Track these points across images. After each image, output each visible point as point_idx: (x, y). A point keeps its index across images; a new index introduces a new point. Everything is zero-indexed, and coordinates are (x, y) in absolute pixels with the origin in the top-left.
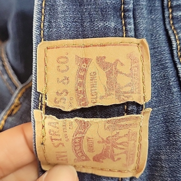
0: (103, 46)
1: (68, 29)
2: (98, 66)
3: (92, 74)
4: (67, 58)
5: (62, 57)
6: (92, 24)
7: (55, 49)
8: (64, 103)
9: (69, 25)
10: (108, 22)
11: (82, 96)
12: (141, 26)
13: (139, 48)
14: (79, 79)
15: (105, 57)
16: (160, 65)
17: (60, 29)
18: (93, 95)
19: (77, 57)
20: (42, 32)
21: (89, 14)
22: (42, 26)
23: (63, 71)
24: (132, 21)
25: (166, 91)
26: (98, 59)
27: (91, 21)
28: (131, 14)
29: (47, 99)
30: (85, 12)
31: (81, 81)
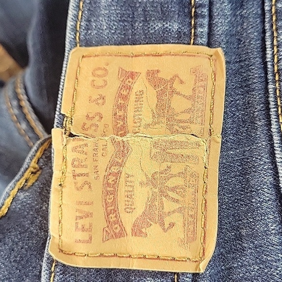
0: (158, 56)
1: (113, 32)
2: (147, 82)
3: (137, 93)
4: (106, 70)
5: (99, 69)
6: (146, 24)
7: (92, 58)
8: (95, 131)
9: (115, 25)
10: (170, 22)
11: (122, 123)
12: (219, 29)
13: (211, 61)
14: (120, 99)
15: (158, 71)
16: (245, 86)
17: (101, 31)
18: (135, 123)
19: (121, 70)
20: (78, 34)
21: (144, 10)
22: (78, 26)
23: (98, 88)
24: (206, 21)
25: (249, 125)
26: (148, 73)
27: (145, 21)
28: (206, 11)
29: (73, 124)
30: (139, 7)
31: (122, 102)
